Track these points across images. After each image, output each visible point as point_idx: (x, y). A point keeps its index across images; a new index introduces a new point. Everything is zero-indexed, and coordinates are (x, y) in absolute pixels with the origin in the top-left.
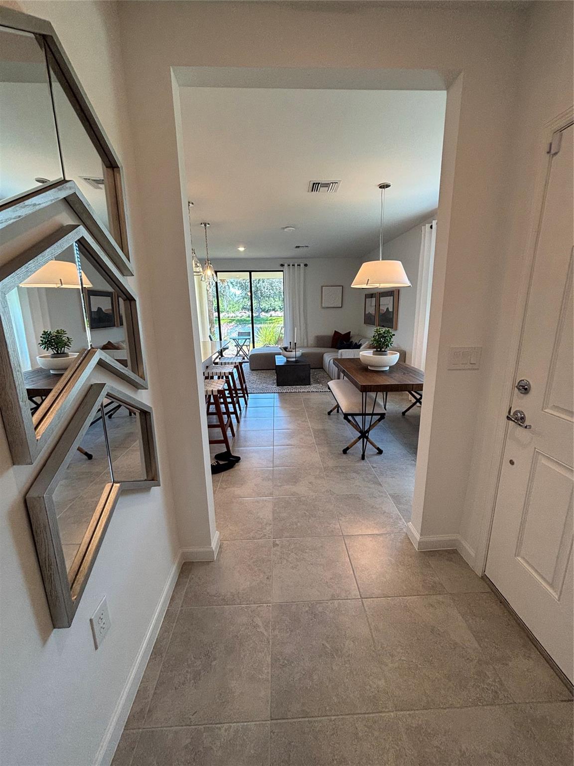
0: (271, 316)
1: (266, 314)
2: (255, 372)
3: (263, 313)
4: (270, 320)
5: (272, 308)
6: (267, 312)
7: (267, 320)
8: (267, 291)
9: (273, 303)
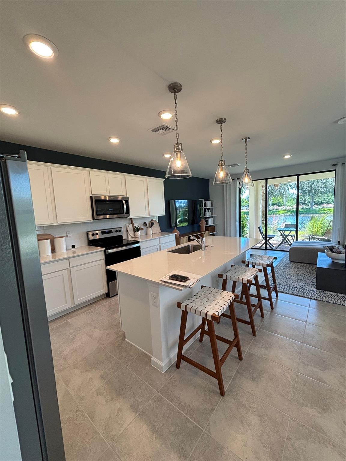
0: (323, 208)
1: (319, 207)
2: (294, 264)
3: (316, 206)
4: (321, 211)
5: (325, 202)
6: (320, 204)
7: (319, 211)
8: (320, 189)
9: (326, 198)
